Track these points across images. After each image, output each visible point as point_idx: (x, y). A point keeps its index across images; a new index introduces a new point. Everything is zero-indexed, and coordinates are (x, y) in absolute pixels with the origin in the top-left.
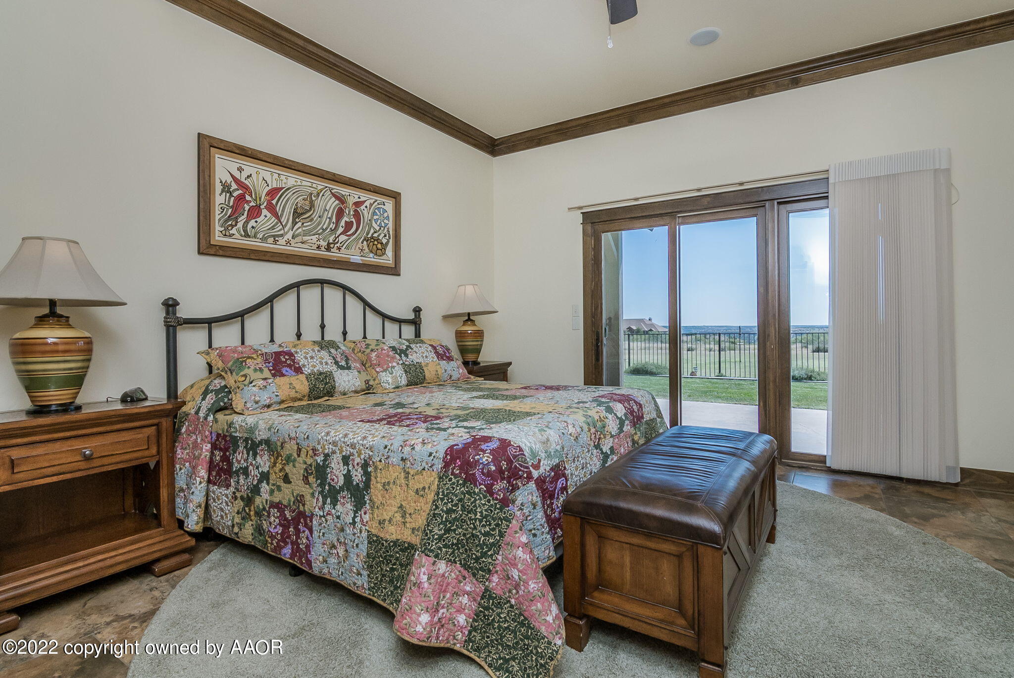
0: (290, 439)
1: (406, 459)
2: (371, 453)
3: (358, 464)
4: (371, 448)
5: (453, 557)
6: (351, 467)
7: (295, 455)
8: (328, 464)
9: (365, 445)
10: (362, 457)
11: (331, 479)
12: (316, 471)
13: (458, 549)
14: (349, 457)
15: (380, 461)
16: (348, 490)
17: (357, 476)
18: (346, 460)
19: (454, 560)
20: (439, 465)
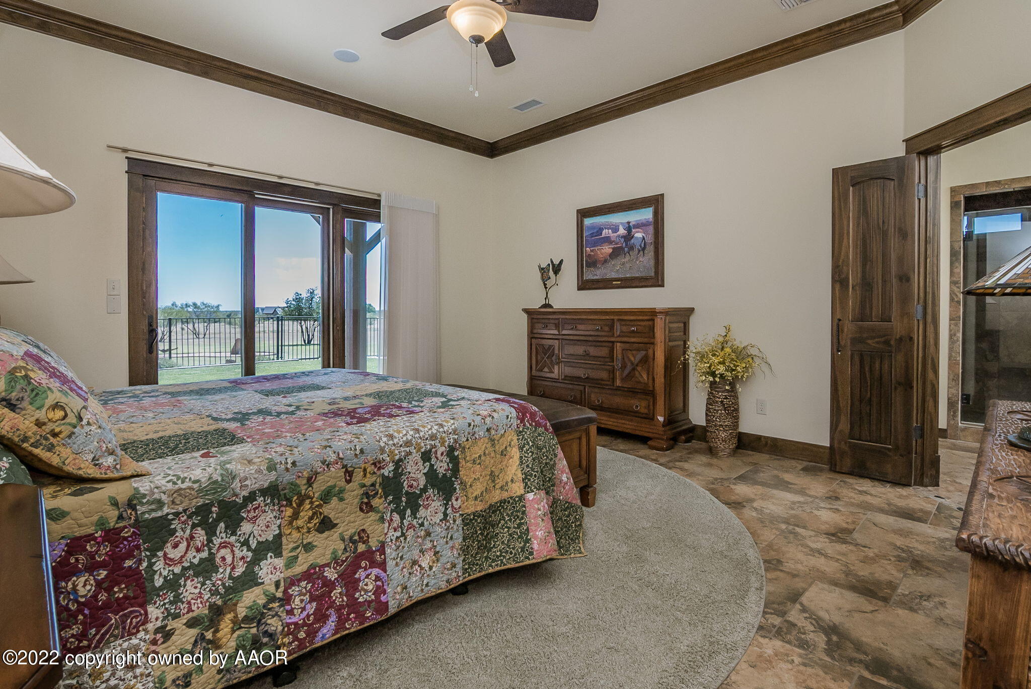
0: (328, 466)
1: (490, 428)
2: (456, 437)
3: (442, 454)
4: (455, 432)
5: (528, 488)
6: (433, 461)
7: (342, 483)
8: (403, 470)
9: (448, 431)
10: (446, 444)
11: (409, 486)
12: (383, 489)
13: (529, 480)
14: (430, 451)
15: (467, 440)
16: (433, 486)
17: (442, 466)
18: (426, 456)
19: (531, 490)
20: (515, 422)
